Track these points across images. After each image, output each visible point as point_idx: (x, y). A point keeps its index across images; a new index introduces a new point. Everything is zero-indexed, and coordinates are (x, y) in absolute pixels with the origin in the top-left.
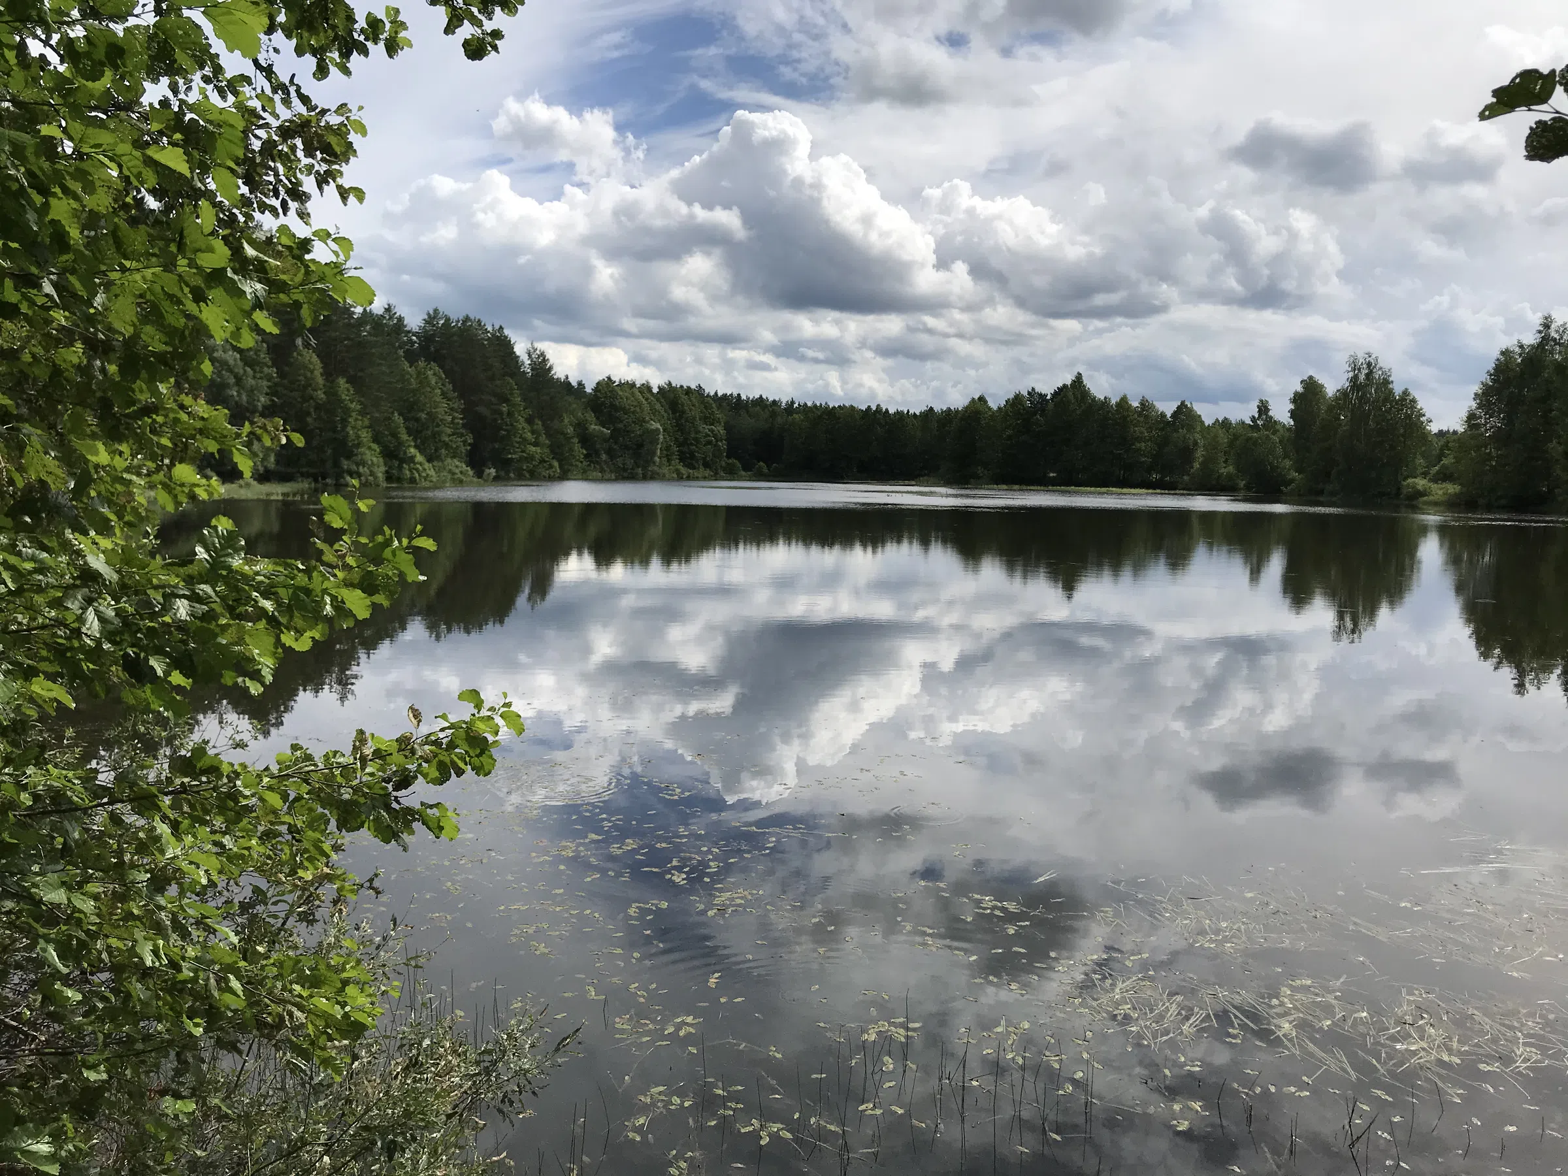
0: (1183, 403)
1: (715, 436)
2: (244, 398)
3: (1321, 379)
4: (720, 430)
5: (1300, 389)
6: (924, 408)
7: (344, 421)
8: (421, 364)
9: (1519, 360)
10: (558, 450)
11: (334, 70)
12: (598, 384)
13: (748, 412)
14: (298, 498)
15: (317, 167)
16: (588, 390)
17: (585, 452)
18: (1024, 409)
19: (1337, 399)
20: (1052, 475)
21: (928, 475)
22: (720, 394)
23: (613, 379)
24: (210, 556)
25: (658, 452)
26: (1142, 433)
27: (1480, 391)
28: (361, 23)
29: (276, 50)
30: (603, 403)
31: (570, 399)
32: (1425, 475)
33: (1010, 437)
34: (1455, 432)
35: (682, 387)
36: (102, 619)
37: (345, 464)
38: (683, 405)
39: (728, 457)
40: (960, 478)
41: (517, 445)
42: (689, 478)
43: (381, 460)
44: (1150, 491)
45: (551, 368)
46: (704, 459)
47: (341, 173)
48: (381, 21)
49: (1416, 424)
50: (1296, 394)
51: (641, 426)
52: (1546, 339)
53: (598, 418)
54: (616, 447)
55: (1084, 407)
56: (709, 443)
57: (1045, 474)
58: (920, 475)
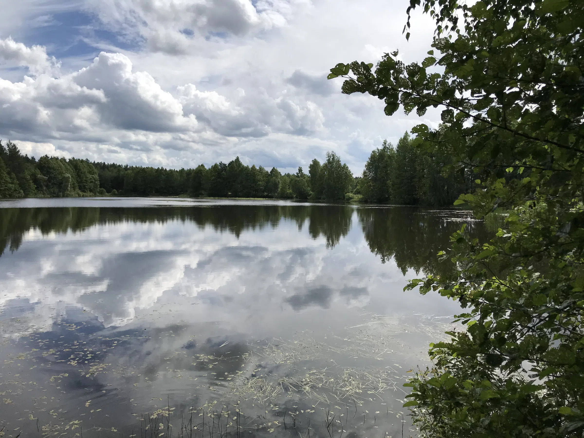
0: (274, 168)
1: (94, 179)
3: (319, 160)
4: (96, 176)
5: (312, 163)
6: (181, 169)
9: (378, 154)
10: (23, 186)
12: (41, 158)
13: (108, 169)
16: (37, 160)
17: (35, 186)
18: (218, 169)
19: (324, 167)
20: (229, 193)
21: (183, 194)
22: (96, 162)
23: (48, 156)
25: (69, 186)
26: (260, 178)
27: (367, 164)
30: (44, 166)
31: (29, 164)
32: (352, 192)
33: (213, 180)
34: (360, 178)
35: (79, 159)
38: (80, 166)
39: (100, 187)
40: (196, 195)
41: (3, 184)
42: (83, 196)
44: (264, 199)
45: (19, 151)
46: (90, 188)
49: (348, 175)
50: (311, 165)
51: (61, 175)
52: (385, 147)
53: (41, 172)
54: (50, 184)
55: (240, 169)
56: (92, 182)
57: (227, 193)
58: (180, 194)
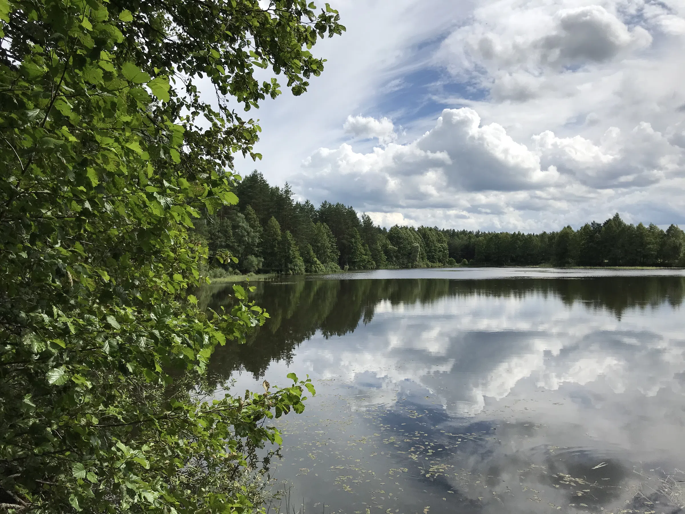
0: (672, 225)
1: (443, 248)
2: (250, 240)
4: (445, 245)
6: (541, 232)
7: (289, 249)
8: (319, 224)
10: (375, 257)
11: (252, 106)
12: (392, 228)
13: (458, 237)
14: (270, 280)
15: (243, 146)
16: (388, 231)
17: (386, 257)
18: (590, 231)
20: (606, 261)
21: (545, 263)
22: (445, 230)
23: (398, 225)
24: (157, 317)
25: (418, 256)
26: (651, 240)
28: (261, 86)
29: (227, 101)
30: (394, 236)
31: (381, 235)
33: (583, 245)
35: (428, 227)
36: (111, 346)
37: (289, 266)
38: (428, 235)
39: (450, 257)
40: (561, 264)
41: (358, 255)
42: (432, 267)
43: (303, 264)
44: (658, 268)
45: (372, 223)
46: (439, 258)
47: (252, 148)
48: (269, 84)
51: (411, 245)
53: (391, 243)
54: (400, 255)
55: (620, 229)
56: (440, 251)
57: (602, 261)
58: (541, 263)
